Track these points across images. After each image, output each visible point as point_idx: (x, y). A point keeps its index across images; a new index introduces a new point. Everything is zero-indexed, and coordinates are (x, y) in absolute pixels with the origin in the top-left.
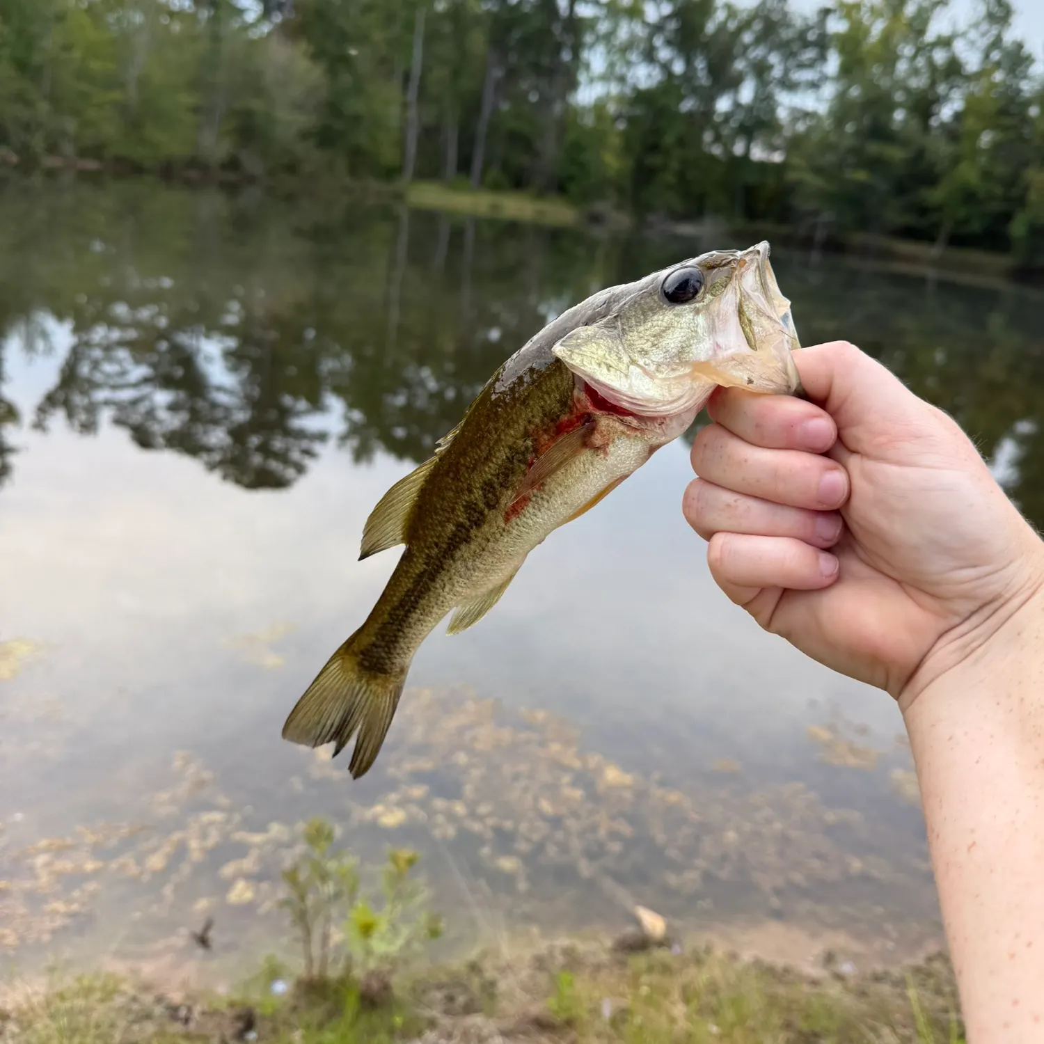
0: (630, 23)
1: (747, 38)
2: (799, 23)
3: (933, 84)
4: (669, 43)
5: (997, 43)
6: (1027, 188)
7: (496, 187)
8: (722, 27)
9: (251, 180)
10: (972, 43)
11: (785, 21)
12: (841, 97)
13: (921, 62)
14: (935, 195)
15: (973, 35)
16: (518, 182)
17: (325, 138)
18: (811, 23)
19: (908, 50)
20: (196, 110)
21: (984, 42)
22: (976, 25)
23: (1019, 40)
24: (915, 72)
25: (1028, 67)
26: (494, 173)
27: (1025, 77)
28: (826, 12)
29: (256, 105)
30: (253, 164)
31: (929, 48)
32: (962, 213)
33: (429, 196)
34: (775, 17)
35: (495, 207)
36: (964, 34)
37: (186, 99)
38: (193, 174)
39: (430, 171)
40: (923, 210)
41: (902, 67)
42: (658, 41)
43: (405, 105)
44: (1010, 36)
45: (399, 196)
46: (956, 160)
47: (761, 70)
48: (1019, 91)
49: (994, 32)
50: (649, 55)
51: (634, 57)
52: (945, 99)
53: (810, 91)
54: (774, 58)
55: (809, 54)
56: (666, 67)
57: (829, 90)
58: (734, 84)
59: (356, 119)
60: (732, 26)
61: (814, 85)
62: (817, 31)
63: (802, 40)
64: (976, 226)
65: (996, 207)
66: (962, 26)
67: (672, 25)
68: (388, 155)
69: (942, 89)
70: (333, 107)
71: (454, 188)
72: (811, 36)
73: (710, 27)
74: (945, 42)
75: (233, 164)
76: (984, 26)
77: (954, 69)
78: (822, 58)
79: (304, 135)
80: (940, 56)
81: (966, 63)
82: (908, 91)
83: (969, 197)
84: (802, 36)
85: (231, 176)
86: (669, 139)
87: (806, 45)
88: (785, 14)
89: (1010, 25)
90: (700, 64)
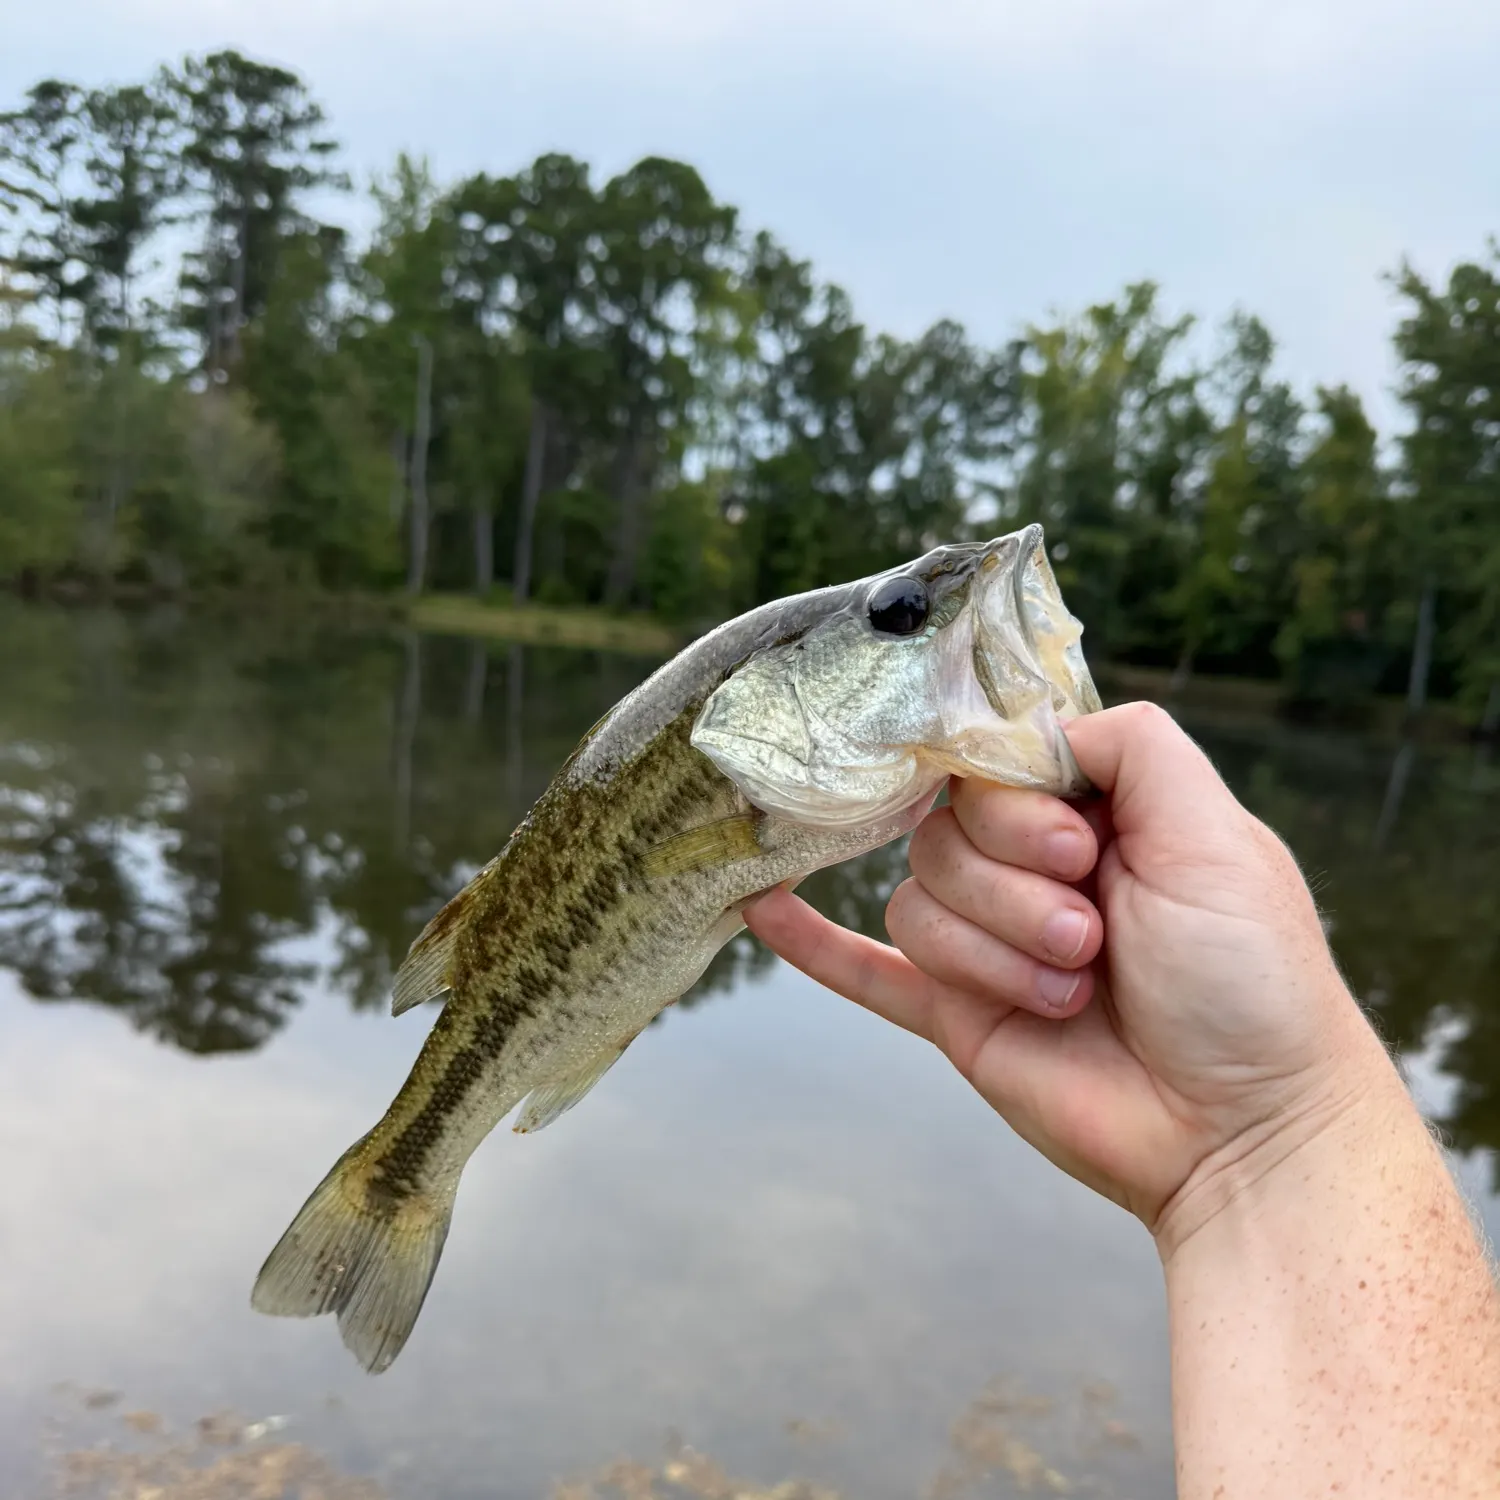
0: (742, 365)
1: (914, 385)
2: (982, 361)
3: (1170, 445)
4: (799, 392)
5: (1254, 386)
6: (1295, 590)
7: (558, 602)
8: (877, 371)
9: (165, 595)
10: (1220, 388)
11: (964, 360)
12: (1039, 464)
13: (1153, 415)
14: (1174, 602)
15: (1220, 376)
16: (591, 594)
17: (281, 531)
18: (999, 362)
19: (1134, 398)
20: (78, 492)
21: (1237, 386)
22: (1224, 362)
23: (1282, 383)
24: (1146, 430)
25: (1295, 420)
26: (553, 581)
27: (1293, 433)
28: (1019, 347)
29: (170, 485)
30: (168, 571)
31: (1163, 395)
32: (1210, 626)
33: (450, 614)
34: (950, 353)
35: (546, 629)
36: (1209, 375)
37: (60, 477)
38: (72, 588)
39: (449, 579)
40: (1161, 624)
41: (1126, 421)
42: (786, 390)
43: (408, 482)
44: (1273, 376)
45: (398, 615)
46: (1200, 551)
47: (932, 429)
48: (1285, 454)
49: (1249, 372)
50: (772, 412)
51: (749, 412)
52: (1187, 466)
53: (1000, 459)
54: (950, 414)
55: (999, 407)
56: (796, 425)
57: (1025, 456)
58: (896, 450)
59: (331, 503)
60: (892, 368)
61: (1005, 450)
62: (1008, 374)
63: (988, 386)
64: (1230, 645)
65: (1257, 615)
66: (1205, 364)
67: (803, 368)
68: (383, 556)
69: (1182, 452)
70: (291, 486)
71: (488, 602)
72: (1000, 381)
73: (861, 368)
74: (1186, 386)
75: (134, 572)
76: (1237, 363)
77: (1196, 425)
78: (1015, 412)
79: (252, 528)
80: (1178, 406)
81: (1213, 417)
82: (1139, 457)
83: (1221, 604)
84: (987, 379)
85: (135, 590)
86: (802, 530)
87: (995, 392)
88: (963, 351)
89: (1269, 361)
90: (844, 422)
